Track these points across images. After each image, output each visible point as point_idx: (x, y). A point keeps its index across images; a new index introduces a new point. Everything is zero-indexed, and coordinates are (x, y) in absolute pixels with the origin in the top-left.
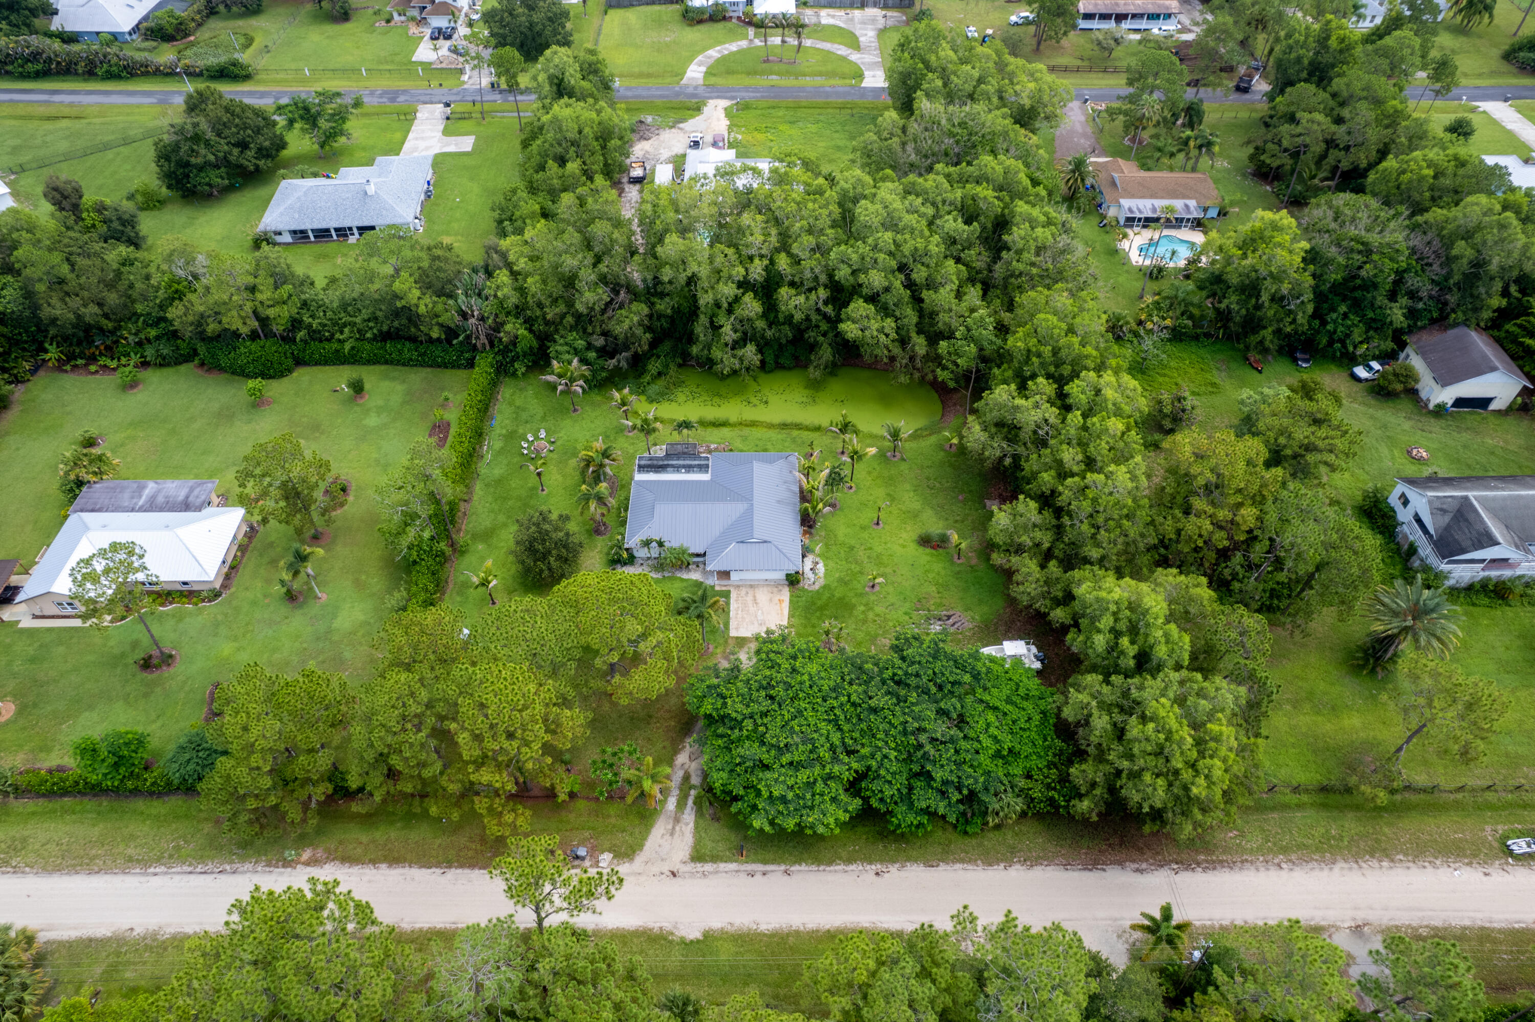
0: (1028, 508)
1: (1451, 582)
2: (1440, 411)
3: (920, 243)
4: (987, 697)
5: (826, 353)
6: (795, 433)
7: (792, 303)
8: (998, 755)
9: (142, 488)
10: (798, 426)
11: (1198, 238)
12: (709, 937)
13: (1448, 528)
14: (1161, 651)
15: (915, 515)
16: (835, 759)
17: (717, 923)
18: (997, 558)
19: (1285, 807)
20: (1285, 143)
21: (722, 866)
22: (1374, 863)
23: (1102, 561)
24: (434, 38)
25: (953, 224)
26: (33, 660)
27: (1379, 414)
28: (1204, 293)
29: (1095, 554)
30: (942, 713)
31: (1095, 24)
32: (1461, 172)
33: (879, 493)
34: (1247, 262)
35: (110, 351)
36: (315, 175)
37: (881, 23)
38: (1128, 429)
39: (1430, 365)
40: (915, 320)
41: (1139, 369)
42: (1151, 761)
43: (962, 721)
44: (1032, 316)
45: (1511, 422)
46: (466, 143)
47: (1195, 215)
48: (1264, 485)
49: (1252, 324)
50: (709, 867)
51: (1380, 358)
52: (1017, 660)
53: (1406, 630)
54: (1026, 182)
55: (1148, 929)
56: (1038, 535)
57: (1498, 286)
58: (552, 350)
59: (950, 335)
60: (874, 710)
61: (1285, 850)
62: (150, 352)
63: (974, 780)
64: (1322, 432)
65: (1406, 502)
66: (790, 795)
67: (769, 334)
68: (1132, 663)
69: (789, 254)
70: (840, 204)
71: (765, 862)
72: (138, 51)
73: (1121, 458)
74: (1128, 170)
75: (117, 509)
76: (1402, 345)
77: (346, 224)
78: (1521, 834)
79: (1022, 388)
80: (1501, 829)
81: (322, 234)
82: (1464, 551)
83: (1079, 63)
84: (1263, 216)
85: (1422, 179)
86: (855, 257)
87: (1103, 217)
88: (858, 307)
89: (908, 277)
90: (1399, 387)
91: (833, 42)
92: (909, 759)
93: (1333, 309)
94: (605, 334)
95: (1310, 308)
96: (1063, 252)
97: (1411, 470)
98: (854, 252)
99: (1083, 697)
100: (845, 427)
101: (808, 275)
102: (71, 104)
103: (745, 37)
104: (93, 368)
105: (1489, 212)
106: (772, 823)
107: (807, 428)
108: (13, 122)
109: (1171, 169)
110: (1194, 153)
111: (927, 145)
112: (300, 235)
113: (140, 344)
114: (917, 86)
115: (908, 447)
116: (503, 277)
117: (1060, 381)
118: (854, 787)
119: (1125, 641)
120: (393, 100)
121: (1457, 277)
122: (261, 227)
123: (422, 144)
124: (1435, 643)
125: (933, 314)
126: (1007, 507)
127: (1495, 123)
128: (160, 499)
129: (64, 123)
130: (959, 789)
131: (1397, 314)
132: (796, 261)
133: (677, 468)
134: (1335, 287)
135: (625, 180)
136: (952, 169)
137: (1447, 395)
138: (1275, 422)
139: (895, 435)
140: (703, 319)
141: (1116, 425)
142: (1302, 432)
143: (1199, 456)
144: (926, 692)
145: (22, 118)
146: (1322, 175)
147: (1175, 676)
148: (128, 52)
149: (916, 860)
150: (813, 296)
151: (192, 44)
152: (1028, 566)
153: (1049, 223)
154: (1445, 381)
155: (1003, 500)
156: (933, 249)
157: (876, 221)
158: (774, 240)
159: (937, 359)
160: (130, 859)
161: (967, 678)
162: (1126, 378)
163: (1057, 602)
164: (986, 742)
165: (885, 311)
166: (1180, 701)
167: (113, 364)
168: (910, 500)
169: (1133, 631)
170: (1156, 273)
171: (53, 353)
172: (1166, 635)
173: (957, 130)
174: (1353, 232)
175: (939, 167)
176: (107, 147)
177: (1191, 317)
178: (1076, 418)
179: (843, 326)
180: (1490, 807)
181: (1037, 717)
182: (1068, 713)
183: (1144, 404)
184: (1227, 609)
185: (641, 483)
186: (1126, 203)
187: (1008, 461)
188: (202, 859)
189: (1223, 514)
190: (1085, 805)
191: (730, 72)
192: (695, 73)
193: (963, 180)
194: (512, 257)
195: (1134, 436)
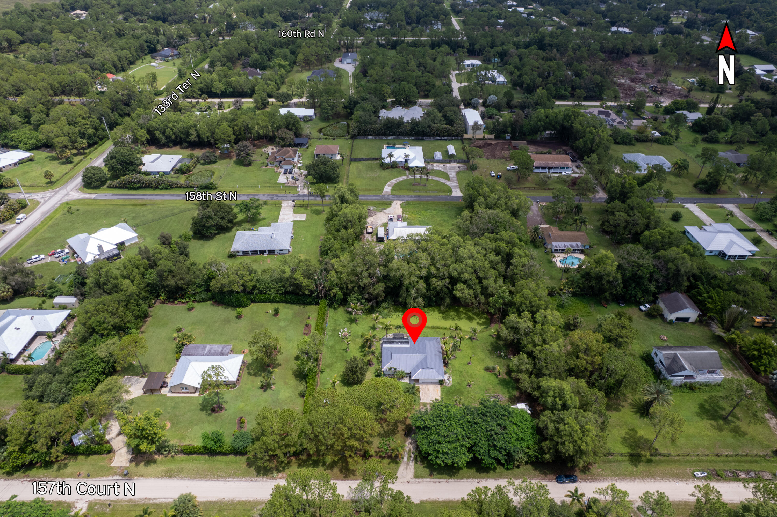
0: (524, 357)
1: (674, 384)
2: (671, 322)
3: (482, 264)
4: (513, 420)
5: (448, 301)
6: (437, 330)
7: (437, 284)
8: (517, 440)
9: (205, 347)
10: (438, 328)
11: (582, 257)
12: (422, 502)
13: (670, 364)
14: (569, 402)
15: (483, 360)
16: (464, 440)
17: (425, 498)
18: (514, 375)
19: (618, 461)
20: (611, 223)
21: (425, 480)
22: (649, 480)
23: (550, 375)
24: (285, 173)
25: (493, 256)
26: (174, 408)
27: (650, 323)
28: (584, 279)
29: (547, 372)
30: (498, 425)
31: (540, 170)
32: (672, 237)
33: (469, 352)
34: (597, 270)
35: (182, 296)
36: (249, 229)
37: (457, 169)
38: (557, 330)
39: (666, 306)
40: (480, 290)
41: (560, 307)
42: (568, 438)
43: (505, 428)
44: (522, 290)
45: (696, 326)
46: (302, 217)
47: (580, 248)
48: (603, 349)
49: (602, 291)
50: (420, 480)
51: (649, 303)
52: (522, 410)
53: (655, 399)
54: (517, 240)
55: (570, 496)
56: (528, 366)
57: (685, 278)
58: (349, 299)
59: (493, 295)
60: (475, 423)
61: (618, 476)
62: (197, 297)
63: (510, 447)
64: (624, 331)
65: (657, 355)
66: (449, 452)
67: (427, 294)
68: (560, 407)
69: (435, 266)
70: (453, 250)
71: (439, 478)
72: (172, 179)
73: (556, 340)
74: (555, 231)
75: (197, 355)
76: (657, 298)
77: (264, 249)
78: (699, 471)
79: (519, 315)
80: (692, 469)
81: (254, 253)
82: (675, 372)
83: (535, 186)
84: (603, 252)
85: (657, 239)
86: (459, 268)
87: (546, 248)
88: (460, 286)
89: (477, 274)
90: (656, 314)
91: (439, 177)
92: (488, 440)
93: (630, 286)
94: (368, 294)
95: (622, 286)
96: (531, 266)
97: (661, 344)
98: (458, 266)
99: (545, 418)
100: (457, 328)
101: (442, 274)
102: (150, 200)
103: (405, 175)
104: (176, 302)
105: (678, 253)
106: (443, 461)
107: (442, 328)
108: (131, 207)
109: (571, 230)
110: (579, 224)
111: (481, 226)
112: (246, 253)
113: (194, 294)
114: (475, 200)
115: (479, 335)
116: (333, 273)
117: (533, 313)
118: (470, 449)
119: (557, 399)
120: (272, 198)
121: (671, 275)
122: (232, 250)
123: (286, 217)
124: (665, 404)
125: (487, 288)
126: (516, 356)
127: (691, 212)
128: (212, 351)
129: (149, 207)
130: (505, 450)
131: (652, 288)
132: (438, 269)
133: (398, 343)
134: (630, 278)
135: (365, 232)
136: (490, 235)
137: (673, 317)
138: (608, 327)
139: (474, 331)
140: (404, 289)
141: (553, 329)
142: (616, 331)
143: (580, 339)
144: (493, 418)
145: (133, 205)
146: (627, 233)
147: (574, 410)
148: (170, 179)
149: (491, 478)
150: (444, 281)
151: (191, 175)
152: (524, 376)
153: (527, 256)
154: (672, 311)
155: (514, 355)
156: (486, 266)
157: (465, 255)
158: (429, 261)
159: (488, 303)
160: (219, 476)
161: (506, 413)
162: (555, 312)
163: (534, 389)
164: (514, 435)
165: (469, 287)
166: (576, 418)
167: (183, 301)
168: (481, 354)
169: (561, 397)
170: (566, 270)
171: (163, 297)
172: (571, 397)
173: (492, 221)
174: (633, 259)
175: (486, 234)
176: (167, 216)
177: (580, 288)
178: (539, 326)
179: (454, 292)
180: (688, 461)
181: (530, 427)
182: (541, 425)
183: (561, 321)
184: (591, 390)
185: (385, 348)
186: (554, 244)
187: (516, 341)
188: (244, 476)
189: (590, 359)
190: (547, 456)
191: (401, 189)
192: (387, 189)
193: (496, 240)
194: (336, 266)
195: (559, 332)
